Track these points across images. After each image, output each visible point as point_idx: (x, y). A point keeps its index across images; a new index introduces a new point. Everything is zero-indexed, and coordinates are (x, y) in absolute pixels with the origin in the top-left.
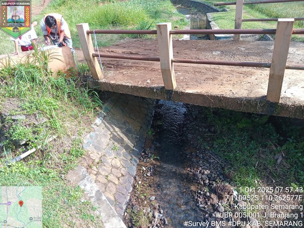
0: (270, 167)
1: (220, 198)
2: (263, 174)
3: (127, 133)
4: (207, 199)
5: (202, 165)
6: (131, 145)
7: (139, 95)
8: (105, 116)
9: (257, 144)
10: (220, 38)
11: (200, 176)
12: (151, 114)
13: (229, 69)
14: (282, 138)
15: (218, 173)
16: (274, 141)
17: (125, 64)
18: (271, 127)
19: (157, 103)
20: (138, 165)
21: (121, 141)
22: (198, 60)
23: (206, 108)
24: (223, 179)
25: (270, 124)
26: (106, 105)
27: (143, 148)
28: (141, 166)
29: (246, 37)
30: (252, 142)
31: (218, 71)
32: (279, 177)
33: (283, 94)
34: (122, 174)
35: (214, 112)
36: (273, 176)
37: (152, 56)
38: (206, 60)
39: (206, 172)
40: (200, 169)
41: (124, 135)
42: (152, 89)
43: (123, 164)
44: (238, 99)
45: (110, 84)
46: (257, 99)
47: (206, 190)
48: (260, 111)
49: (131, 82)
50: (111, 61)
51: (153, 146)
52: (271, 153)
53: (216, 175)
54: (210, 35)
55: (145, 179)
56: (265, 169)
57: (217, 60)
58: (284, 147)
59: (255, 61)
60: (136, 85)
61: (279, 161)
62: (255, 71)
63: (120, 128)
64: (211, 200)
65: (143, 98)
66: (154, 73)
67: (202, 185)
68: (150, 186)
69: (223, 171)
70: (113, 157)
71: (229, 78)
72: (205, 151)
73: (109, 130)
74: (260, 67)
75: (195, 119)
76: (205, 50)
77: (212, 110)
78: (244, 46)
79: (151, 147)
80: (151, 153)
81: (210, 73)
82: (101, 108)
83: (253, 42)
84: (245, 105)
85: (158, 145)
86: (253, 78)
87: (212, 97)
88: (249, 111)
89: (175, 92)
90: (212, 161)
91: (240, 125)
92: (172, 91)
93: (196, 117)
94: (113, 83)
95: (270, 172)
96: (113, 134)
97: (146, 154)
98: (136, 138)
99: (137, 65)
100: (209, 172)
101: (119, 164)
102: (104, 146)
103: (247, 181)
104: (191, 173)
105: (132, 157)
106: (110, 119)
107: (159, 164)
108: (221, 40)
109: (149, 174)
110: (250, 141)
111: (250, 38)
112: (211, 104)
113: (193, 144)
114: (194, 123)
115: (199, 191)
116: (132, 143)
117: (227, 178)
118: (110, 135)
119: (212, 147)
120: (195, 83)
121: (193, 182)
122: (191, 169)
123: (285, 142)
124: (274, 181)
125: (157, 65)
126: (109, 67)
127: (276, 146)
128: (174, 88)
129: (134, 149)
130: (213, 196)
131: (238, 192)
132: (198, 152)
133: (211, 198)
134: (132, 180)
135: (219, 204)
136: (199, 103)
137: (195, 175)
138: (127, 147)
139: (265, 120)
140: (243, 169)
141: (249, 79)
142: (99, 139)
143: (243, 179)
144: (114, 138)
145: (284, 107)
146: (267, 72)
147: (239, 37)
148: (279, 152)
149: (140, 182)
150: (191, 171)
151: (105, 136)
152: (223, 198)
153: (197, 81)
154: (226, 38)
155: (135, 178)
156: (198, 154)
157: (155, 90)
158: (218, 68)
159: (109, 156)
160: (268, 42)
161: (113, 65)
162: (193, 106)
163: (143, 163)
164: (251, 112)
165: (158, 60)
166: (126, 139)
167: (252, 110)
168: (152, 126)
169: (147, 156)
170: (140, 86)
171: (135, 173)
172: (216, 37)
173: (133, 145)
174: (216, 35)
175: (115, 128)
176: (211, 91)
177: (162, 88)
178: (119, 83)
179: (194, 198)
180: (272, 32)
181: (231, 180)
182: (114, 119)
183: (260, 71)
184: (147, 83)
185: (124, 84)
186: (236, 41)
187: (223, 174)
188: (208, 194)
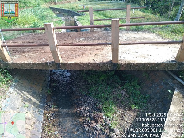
0: (119, 98)
1: (97, 122)
2: (117, 103)
3: (33, 94)
4: (89, 125)
5: (84, 105)
6: (37, 102)
7: (38, 69)
8: (15, 86)
9: (111, 87)
10: (83, 30)
11: (83, 112)
12: (48, 79)
13: (91, 48)
14: (123, 82)
15: (93, 108)
16: (119, 84)
17: (26, 50)
18: (117, 77)
19: (51, 72)
20: (44, 114)
21: (29, 101)
22: (73, 44)
23: (81, 71)
24: (97, 110)
25: (116, 75)
26: (15, 78)
27: (46, 102)
28: (46, 114)
29: (97, 29)
30: (109, 86)
31: (85, 49)
32: (125, 102)
33: (120, 59)
34: (33, 122)
35: (86, 73)
36: (122, 103)
37: (43, 43)
38: (77, 44)
39: (87, 109)
40: (83, 107)
41: (31, 96)
42: (46, 64)
43: (33, 115)
44: (98, 63)
45: (16, 64)
46: (107, 62)
47: (88, 119)
48: (110, 69)
49: (32, 61)
50: (16, 48)
51: (52, 100)
52: (119, 90)
53: (93, 109)
54: (77, 29)
55: (50, 122)
56: (117, 100)
57: (83, 43)
58: (125, 86)
59: (104, 42)
60: (35, 62)
61: (123, 94)
62: (104, 47)
63: (28, 92)
64: (92, 124)
65: (41, 70)
66: (46, 54)
67: (85, 117)
68: (54, 125)
69: (96, 106)
70: (25, 112)
71: (91, 53)
72: (84, 97)
73: (20, 94)
74: (106, 45)
75: (76, 79)
76: (76, 38)
77: (85, 72)
78: (97, 34)
79: (51, 101)
80: (51, 104)
81: (81, 50)
82: (12, 80)
83: (101, 32)
84: (102, 66)
85: (55, 98)
86: (104, 51)
87: (83, 64)
88: (104, 70)
89: (61, 64)
90: (89, 101)
91: (101, 78)
92: (60, 63)
93: (76, 77)
94: (18, 63)
95: (120, 101)
96: (23, 97)
97: (48, 105)
98: (40, 96)
99: (34, 50)
100: (88, 108)
101: (30, 116)
102: (18, 106)
103: (109, 109)
104: (78, 111)
105: (38, 109)
106: (19, 87)
107: (57, 110)
108: (84, 31)
109: (52, 118)
110: (108, 86)
111: (99, 30)
112: (84, 69)
113: (77, 94)
114: (76, 81)
115: (85, 121)
116: (38, 100)
117: (99, 110)
118: (21, 98)
119: (88, 93)
120: (73, 57)
121: (80, 116)
122: (78, 109)
123: (125, 83)
124: (123, 106)
125: (48, 49)
126: (14, 53)
127: (121, 86)
128: (61, 61)
129: (40, 104)
130: (92, 122)
131: (106, 116)
132: (80, 98)
133: (92, 123)
134: (41, 124)
135: (97, 125)
136: (77, 69)
137: (80, 112)
138: (34, 104)
139: (113, 73)
140: (106, 102)
141: (102, 52)
142: (13, 102)
143: (107, 108)
144: (24, 99)
145: (121, 65)
146: (110, 47)
147: (93, 29)
148: (123, 89)
149: (46, 125)
150: (78, 110)
151: (18, 99)
152: (98, 122)
153: (74, 56)
154: (86, 30)
155: (43, 123)
156: (80, 99)
157: (48, 64)
158: (84, 47)
159: (23, 112)
160: (108, 31)
161: (17, 51)
162: (74, 71)
163: (47, 112)
164: (105, 70)
165: (48, 45)
166: (33, 99)
167: (106, 69)
168: (50, 87)
169: (49, 107)
170: (38, 63)
171: (42, 120)
172: (81, 30)
173: (38, 102)
174: (81, 29)
175: (24, 92)
176: (83, 61)
177: (53, 63)
178: (24, 62)
179: (82, 126)
180: (110, 26)
181: (101, 110)
182: (23, 87)
183: (107, 47)
184: (43, 60)
185: (27, 63)
186: (92, 32)
187: (96, 108)
188: (90, 121)
